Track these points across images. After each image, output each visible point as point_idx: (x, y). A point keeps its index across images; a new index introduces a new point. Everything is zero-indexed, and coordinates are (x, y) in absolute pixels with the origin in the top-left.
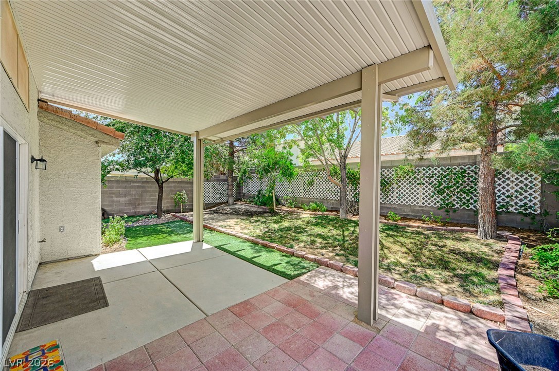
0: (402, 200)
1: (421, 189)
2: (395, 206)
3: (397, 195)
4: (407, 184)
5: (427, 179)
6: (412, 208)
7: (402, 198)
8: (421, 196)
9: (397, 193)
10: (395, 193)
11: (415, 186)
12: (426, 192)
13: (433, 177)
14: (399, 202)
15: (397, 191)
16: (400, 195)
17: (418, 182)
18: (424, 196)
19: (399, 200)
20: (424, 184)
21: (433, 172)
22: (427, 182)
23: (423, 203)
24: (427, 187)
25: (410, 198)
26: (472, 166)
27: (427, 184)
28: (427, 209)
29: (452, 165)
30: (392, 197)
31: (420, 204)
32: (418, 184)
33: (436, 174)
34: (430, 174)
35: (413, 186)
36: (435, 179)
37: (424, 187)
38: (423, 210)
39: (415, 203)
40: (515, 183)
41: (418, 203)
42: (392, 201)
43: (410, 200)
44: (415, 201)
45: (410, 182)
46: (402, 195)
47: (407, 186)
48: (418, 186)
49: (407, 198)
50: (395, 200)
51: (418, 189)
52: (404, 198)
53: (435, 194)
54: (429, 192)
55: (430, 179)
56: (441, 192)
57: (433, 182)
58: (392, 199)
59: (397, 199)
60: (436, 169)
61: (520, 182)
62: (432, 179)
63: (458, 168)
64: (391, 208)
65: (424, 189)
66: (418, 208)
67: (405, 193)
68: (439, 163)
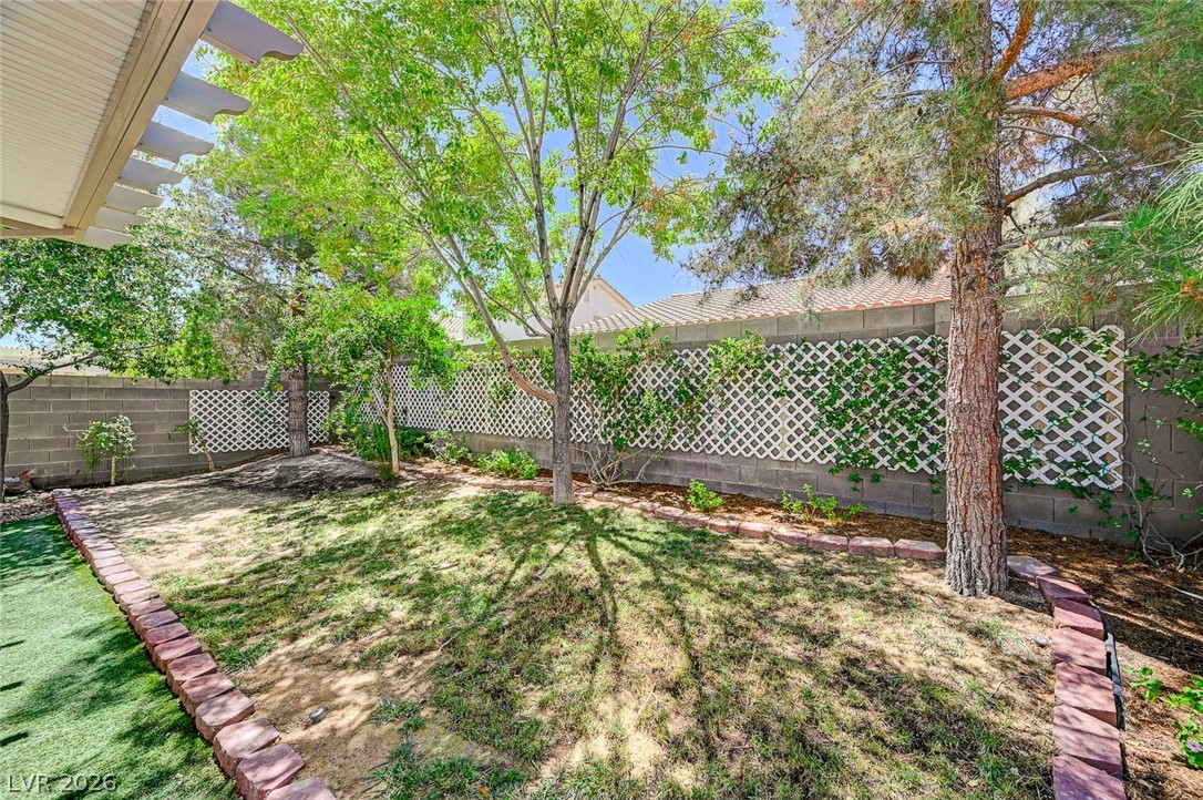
0: (734, 442)
1: (784, 410)
2: (715, 461)
3: (722, 428)
4: (748, 395)
5: (799, 380)
6: (761, 466)
7: (734, 435)
8: (783, 431)
9: (722, 421)
10: (716, 421)
11: (769, 402)
12: (798, 417)
13: (815, 373)
14: (728, 448)
15: (722, 415)
16: (728, 428)
17: (776, 388)
18: (791, 431)
19: (727, 442)
20: (791, 395)
21: (815, 357)
22: (799, 388)
23: (790, 453)
24: (799, 402)
25: (754, 437)
26: (924, 337)
27: (799, 395)
28: (800, 469)
29: (866, 336)
30: (709, 434)
31: (783, 454)
32: (776, 394)
33: (823, 364)
34: (807, 364)
35: (762, 402)
36: (822, 380)
37: (792, 402)
38: (789, 474)
39: (768, 452)
40: (1047, 391)
41: (775, 452)
42: (709, 447)
43: (754, 443)
44: (768, 444)
45: (755, 388)
46: (734, 429)
47: (748, 401)
48: (776, 402)
49: (747, 436)
50: (715, 441)
51: (776, 409)
52: (741, 435)
53: (821, 424)
54: (807, 417)
55: (807, 380)
56: (837, 418)
57: (815, 387)
58: (709, 440)
59: (721, 441)
60: (823, 349)
61: (1060, 387)
62: (815, 380)
63: (883, 346)
64: (705, 466)
65: (791, 410)
66: (775, 467)
67: (741, 422)
68: (833, 330)
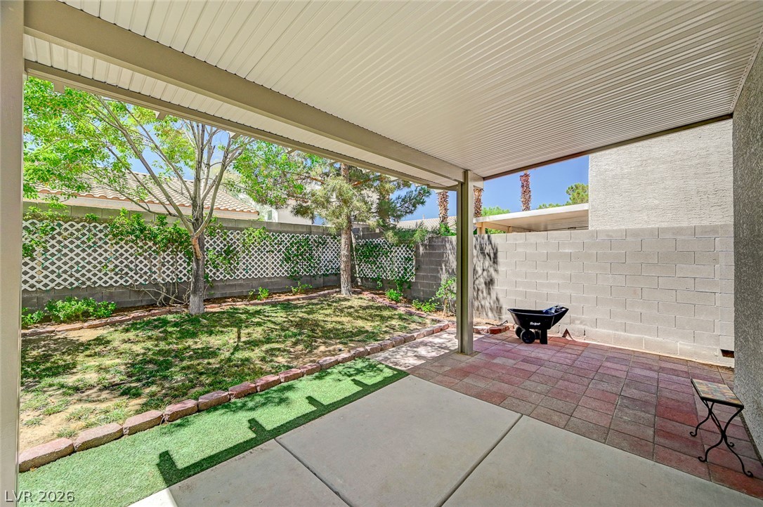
0: (250, 272)
1: (270, 258)
2: (240, 282)
3: (244, 267)
4: (256, 252)
5: (276, 247)
6: (261, 281)
8: (270, 266)
9: (244, 264)
10: (241, 264)
11: (264, 255)
12: (275, 260)
13: (281, 244)
14: (247, 275)
15: (244, 261)
16: (247, 266)
17: (267, 249)
18: (273, 266)
19: (247, 272)
20: (273, 252)
21: (281, 238)
22: (275, 249)
23: (273, 274)
24: (275, 255)
25: (259, 269)
27: (275, 252)
28: (276, 280)
29: (296, 233)
30: (238, 270)
31: (270, 275)
32: (267, 252)
33: (284, 241)
34: (278, 241)
35: (262, 255)
36: (283, 247)
37: (273, 255)
38: (272, 282)
39: (264, 274)
41: (267, 274)
42: (238, 276)
43: (259, 272)
44: (264, 272)
45: (259, 249)
46: (250, 267)
47: (256, 255)
48: (267, 255)
49: (256, 269)
50: (241, 273)
51: (267, 257)
52: (253, 269)
53: (283, 263)
54: (278, 260)
55: (278, 247)
56: (287, 259)
57: (281, 249)
58: (238, 273)
59: (244, 272)
60: (283, 236)
62: (281, 247)
63: (300, 237)
64: (235, 285)
65: (273, 257)
66: (267, 280)
67: (253, 263)
68: (285, 230)
